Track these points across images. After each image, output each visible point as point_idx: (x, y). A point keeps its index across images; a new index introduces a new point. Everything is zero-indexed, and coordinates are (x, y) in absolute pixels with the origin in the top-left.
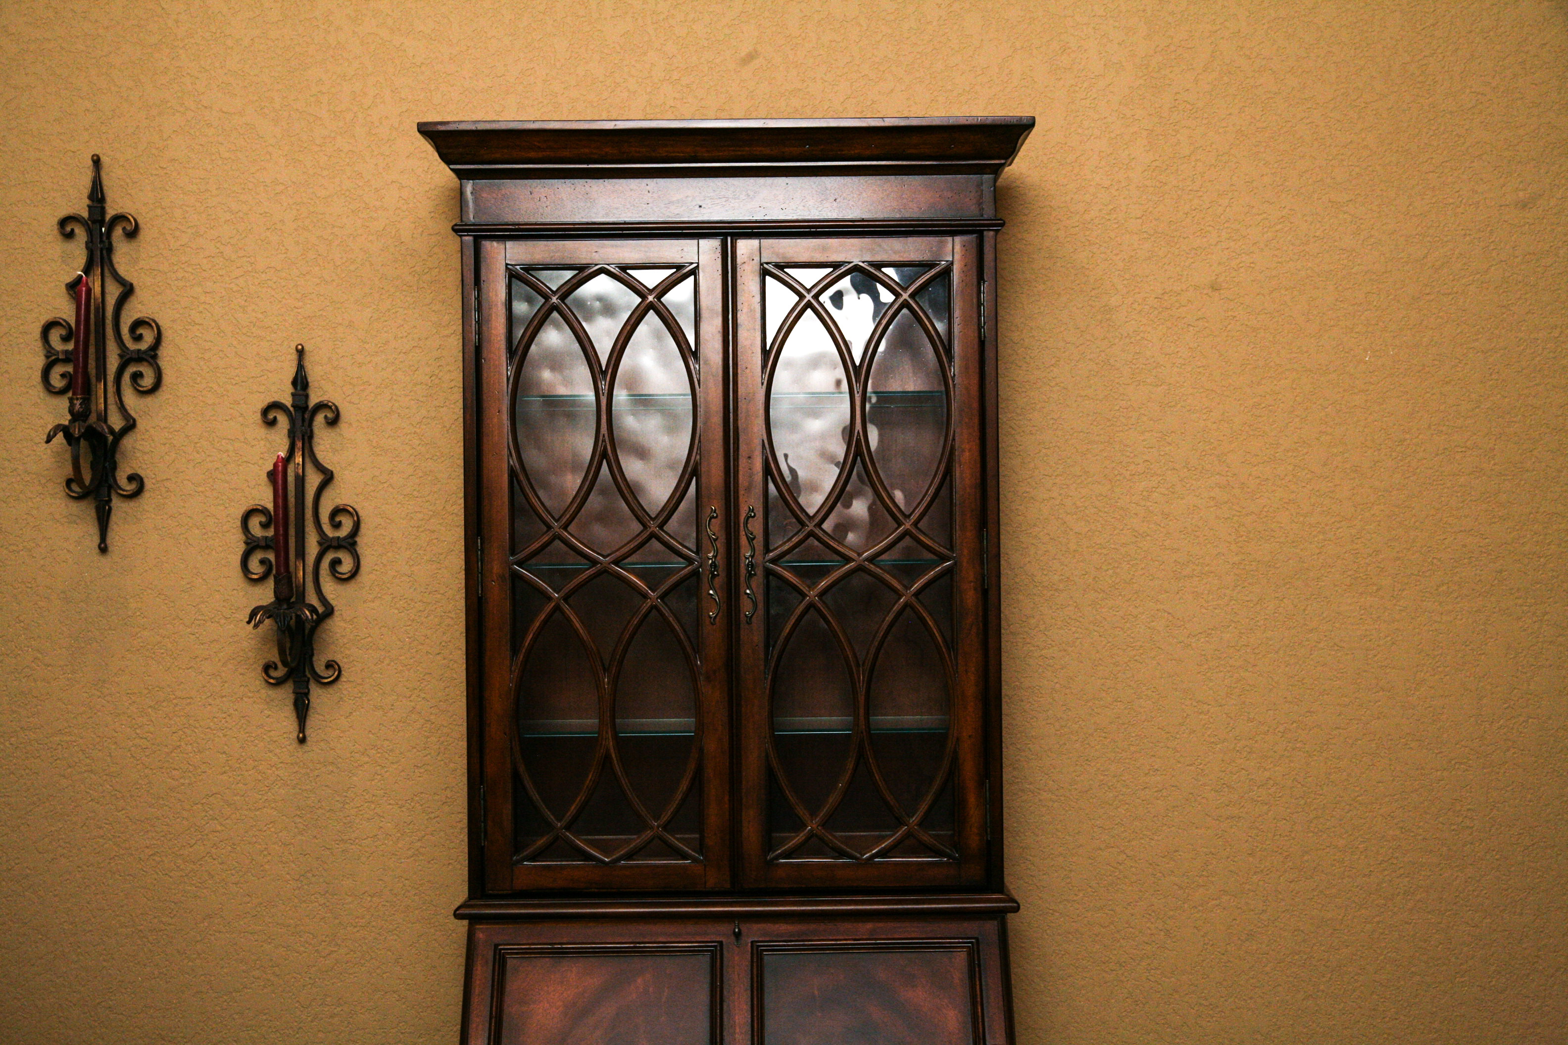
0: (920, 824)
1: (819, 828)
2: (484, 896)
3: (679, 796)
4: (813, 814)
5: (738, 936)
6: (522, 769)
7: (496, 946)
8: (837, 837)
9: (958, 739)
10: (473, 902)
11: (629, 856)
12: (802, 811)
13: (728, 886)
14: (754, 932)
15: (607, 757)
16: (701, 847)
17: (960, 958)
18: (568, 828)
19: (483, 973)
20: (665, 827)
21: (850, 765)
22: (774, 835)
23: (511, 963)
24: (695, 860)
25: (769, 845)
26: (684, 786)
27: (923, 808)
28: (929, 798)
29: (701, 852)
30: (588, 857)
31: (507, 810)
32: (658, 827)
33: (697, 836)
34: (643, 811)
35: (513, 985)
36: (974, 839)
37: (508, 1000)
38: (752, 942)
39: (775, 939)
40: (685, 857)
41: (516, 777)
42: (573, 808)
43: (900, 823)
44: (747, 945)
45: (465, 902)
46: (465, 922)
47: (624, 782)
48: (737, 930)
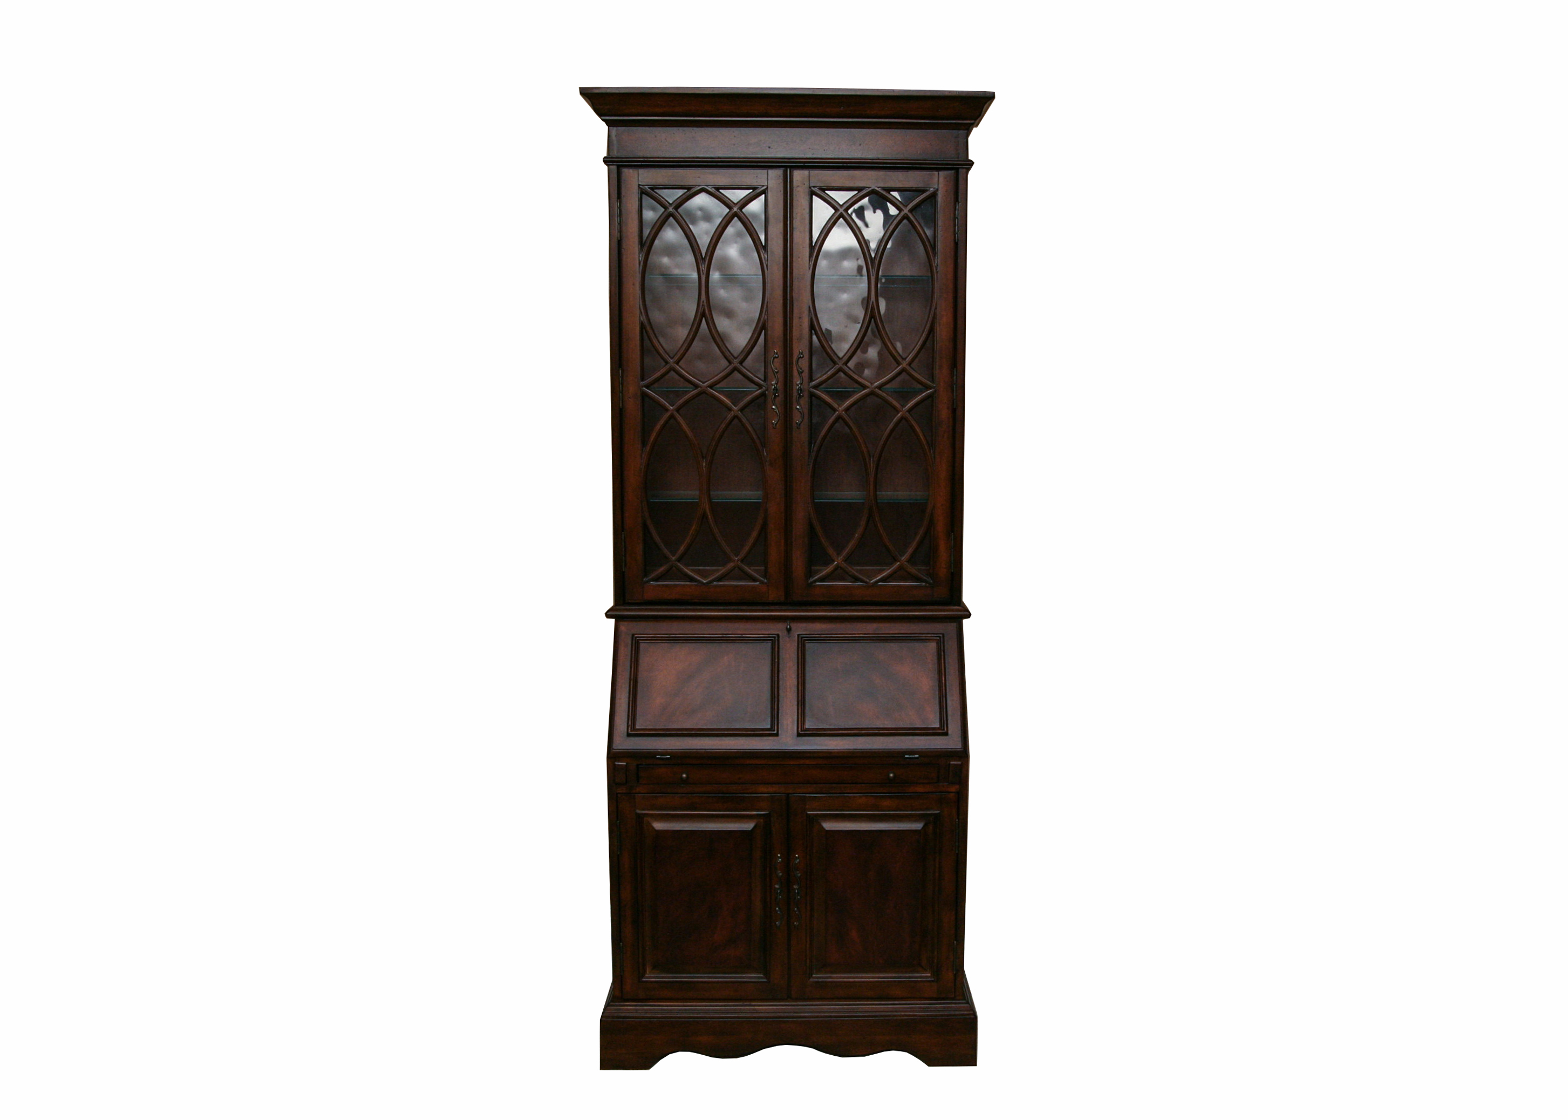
0: (909, 561)
1: (843, 562)
2: (625, 603)
3: (751, 540)
4: (838, 554)
5: (789, 630)
6: (649, 522)
7: (633, 635)
8: (854, 570)
9: (934, 507)
10: (617, 607)
11: (720, 579)
12: (831, 551)
13: (782, 599)
14: (800, 629)
15: (704, 516)
16: (765, 574)
17: (933, 646)
18: (679, 560)
19: (625, 652)
20: (742, 561)
21: (863, 523)
22: (813, 568)
23: (643, 646)
24: (762, 582)
25: (810, 573)
26: (755, 534)
27: (910, 550)
28: (914, 544)
29: (765, 577)
30: (692, 579)
31: (639, 548)
32: (738, 561)
33: (763, 568)
34: (728, 550)
35: (644, 661)
36: (943, 571)
37: (641, 669)
38: (798, 635)
39: (813, 633)
40: (755, 580)
41: (645, 527)
42: (682, 548)
43: (896, 560)
44: (795, 637)
45: (612, 607)
46: (613, 621)
47: (716, 531)
48: (788, 627)
